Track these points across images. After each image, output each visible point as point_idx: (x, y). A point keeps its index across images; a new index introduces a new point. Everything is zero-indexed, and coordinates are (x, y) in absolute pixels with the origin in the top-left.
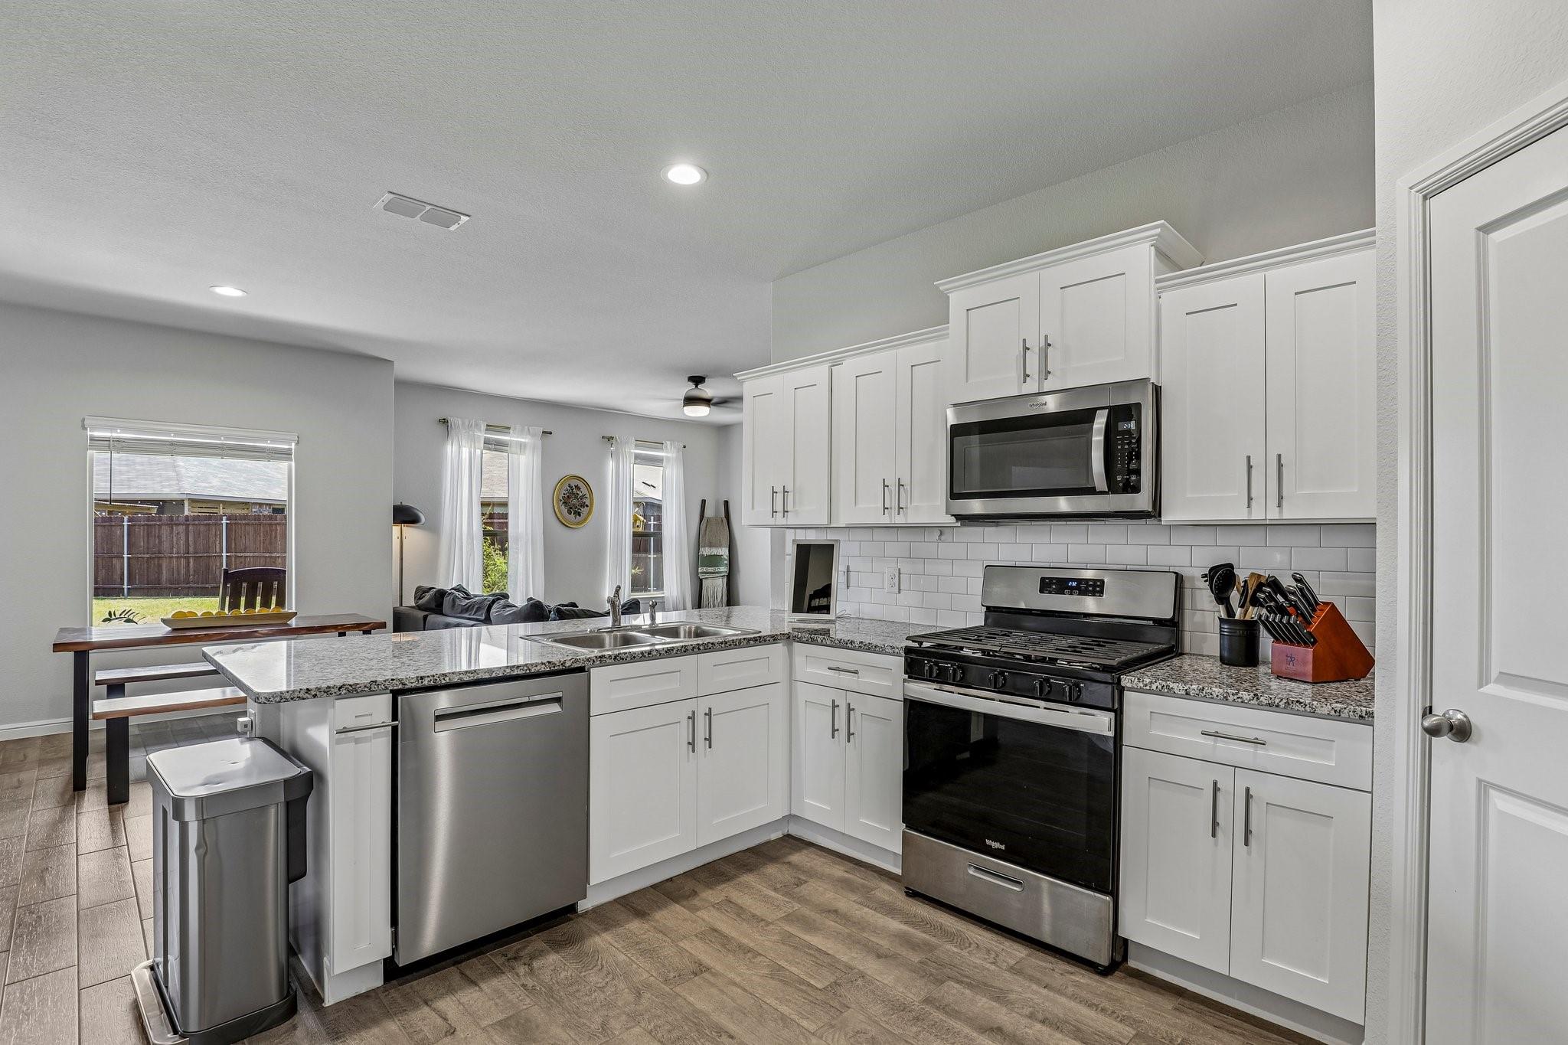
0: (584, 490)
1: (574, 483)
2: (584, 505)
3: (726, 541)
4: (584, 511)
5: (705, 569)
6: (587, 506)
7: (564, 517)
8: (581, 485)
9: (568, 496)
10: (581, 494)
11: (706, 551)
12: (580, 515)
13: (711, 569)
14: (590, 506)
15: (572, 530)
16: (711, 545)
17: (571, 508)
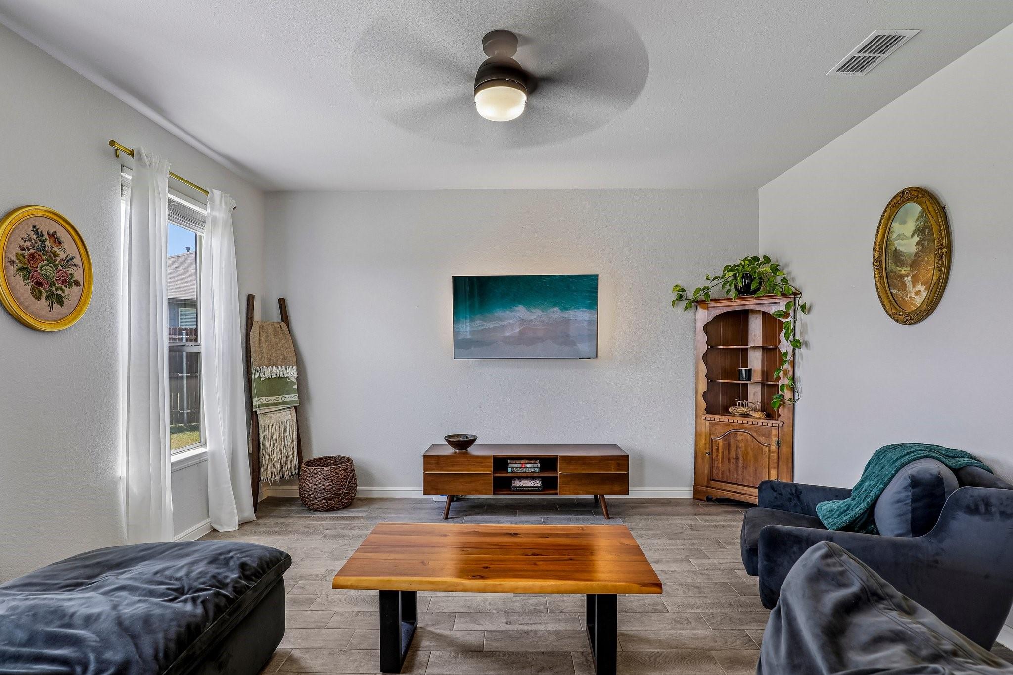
0: (69, 248)
1: (46, 227)
2: (69, 281)
3: (291, 356)
4: (71, 294)
5: (264, 400)
6: (77, 283)
7: (22, 305)
8: (62, 234)
9: (32, 256)
10: (62, 256)
11: (264, 373)
12: (61, 303)
13: (272, 399)
14: (83, 284)
15: (41, 335)
16: (271, 363)
17: (39, 284)
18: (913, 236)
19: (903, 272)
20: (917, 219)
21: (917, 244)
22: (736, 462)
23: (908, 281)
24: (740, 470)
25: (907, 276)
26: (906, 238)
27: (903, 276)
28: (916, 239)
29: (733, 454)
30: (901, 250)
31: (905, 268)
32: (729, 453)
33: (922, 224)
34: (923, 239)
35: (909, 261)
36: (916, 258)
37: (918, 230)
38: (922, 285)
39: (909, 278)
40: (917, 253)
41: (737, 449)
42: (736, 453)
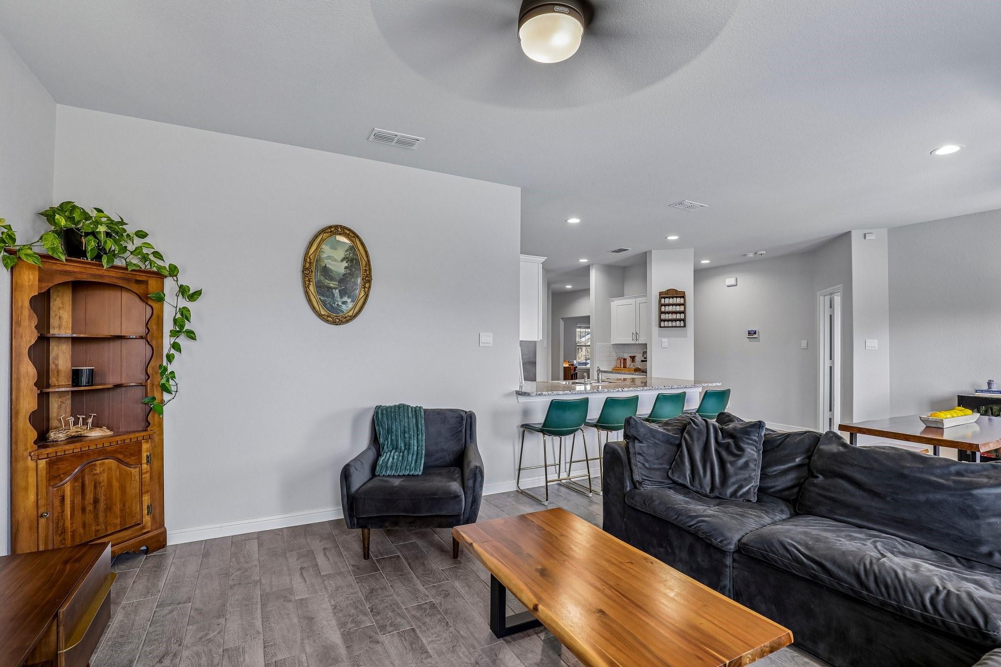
18: (342, 261)
19: (331, 285)
20: (347, 251)
21: (346, 268)
22: (95, 507)
23: (336, 292)
24: (101, 515)
25: (336, 289)
26: (336, 260)
27: (332, 288)
28: (345, 264)
29: (90, 496)
30: (330, 268)
31: (333, 283)
32: (83, 498)
33: (351, 255)
34: (351, 266)
35: (338, 278)
36: (344, 277)
37: (347, 258)
38: (348, 298)
39: (337, 291)
40: (344, 275)
41: (95, 487)
42: (95, 494)
